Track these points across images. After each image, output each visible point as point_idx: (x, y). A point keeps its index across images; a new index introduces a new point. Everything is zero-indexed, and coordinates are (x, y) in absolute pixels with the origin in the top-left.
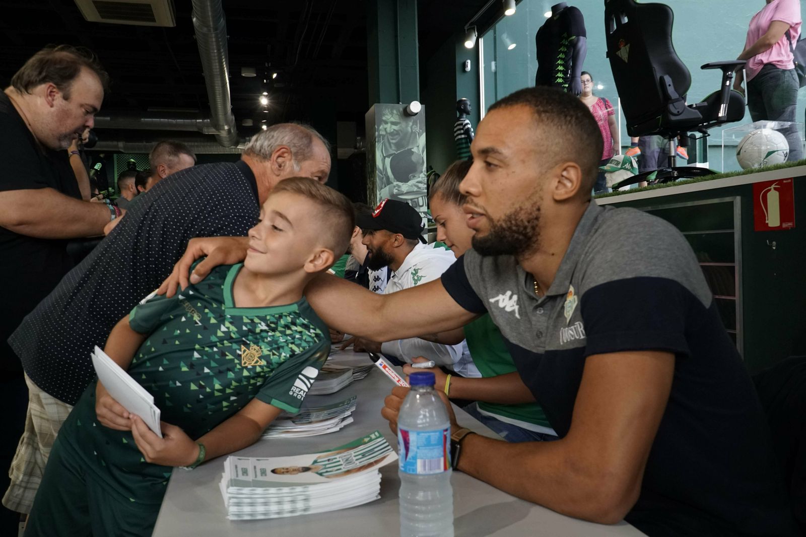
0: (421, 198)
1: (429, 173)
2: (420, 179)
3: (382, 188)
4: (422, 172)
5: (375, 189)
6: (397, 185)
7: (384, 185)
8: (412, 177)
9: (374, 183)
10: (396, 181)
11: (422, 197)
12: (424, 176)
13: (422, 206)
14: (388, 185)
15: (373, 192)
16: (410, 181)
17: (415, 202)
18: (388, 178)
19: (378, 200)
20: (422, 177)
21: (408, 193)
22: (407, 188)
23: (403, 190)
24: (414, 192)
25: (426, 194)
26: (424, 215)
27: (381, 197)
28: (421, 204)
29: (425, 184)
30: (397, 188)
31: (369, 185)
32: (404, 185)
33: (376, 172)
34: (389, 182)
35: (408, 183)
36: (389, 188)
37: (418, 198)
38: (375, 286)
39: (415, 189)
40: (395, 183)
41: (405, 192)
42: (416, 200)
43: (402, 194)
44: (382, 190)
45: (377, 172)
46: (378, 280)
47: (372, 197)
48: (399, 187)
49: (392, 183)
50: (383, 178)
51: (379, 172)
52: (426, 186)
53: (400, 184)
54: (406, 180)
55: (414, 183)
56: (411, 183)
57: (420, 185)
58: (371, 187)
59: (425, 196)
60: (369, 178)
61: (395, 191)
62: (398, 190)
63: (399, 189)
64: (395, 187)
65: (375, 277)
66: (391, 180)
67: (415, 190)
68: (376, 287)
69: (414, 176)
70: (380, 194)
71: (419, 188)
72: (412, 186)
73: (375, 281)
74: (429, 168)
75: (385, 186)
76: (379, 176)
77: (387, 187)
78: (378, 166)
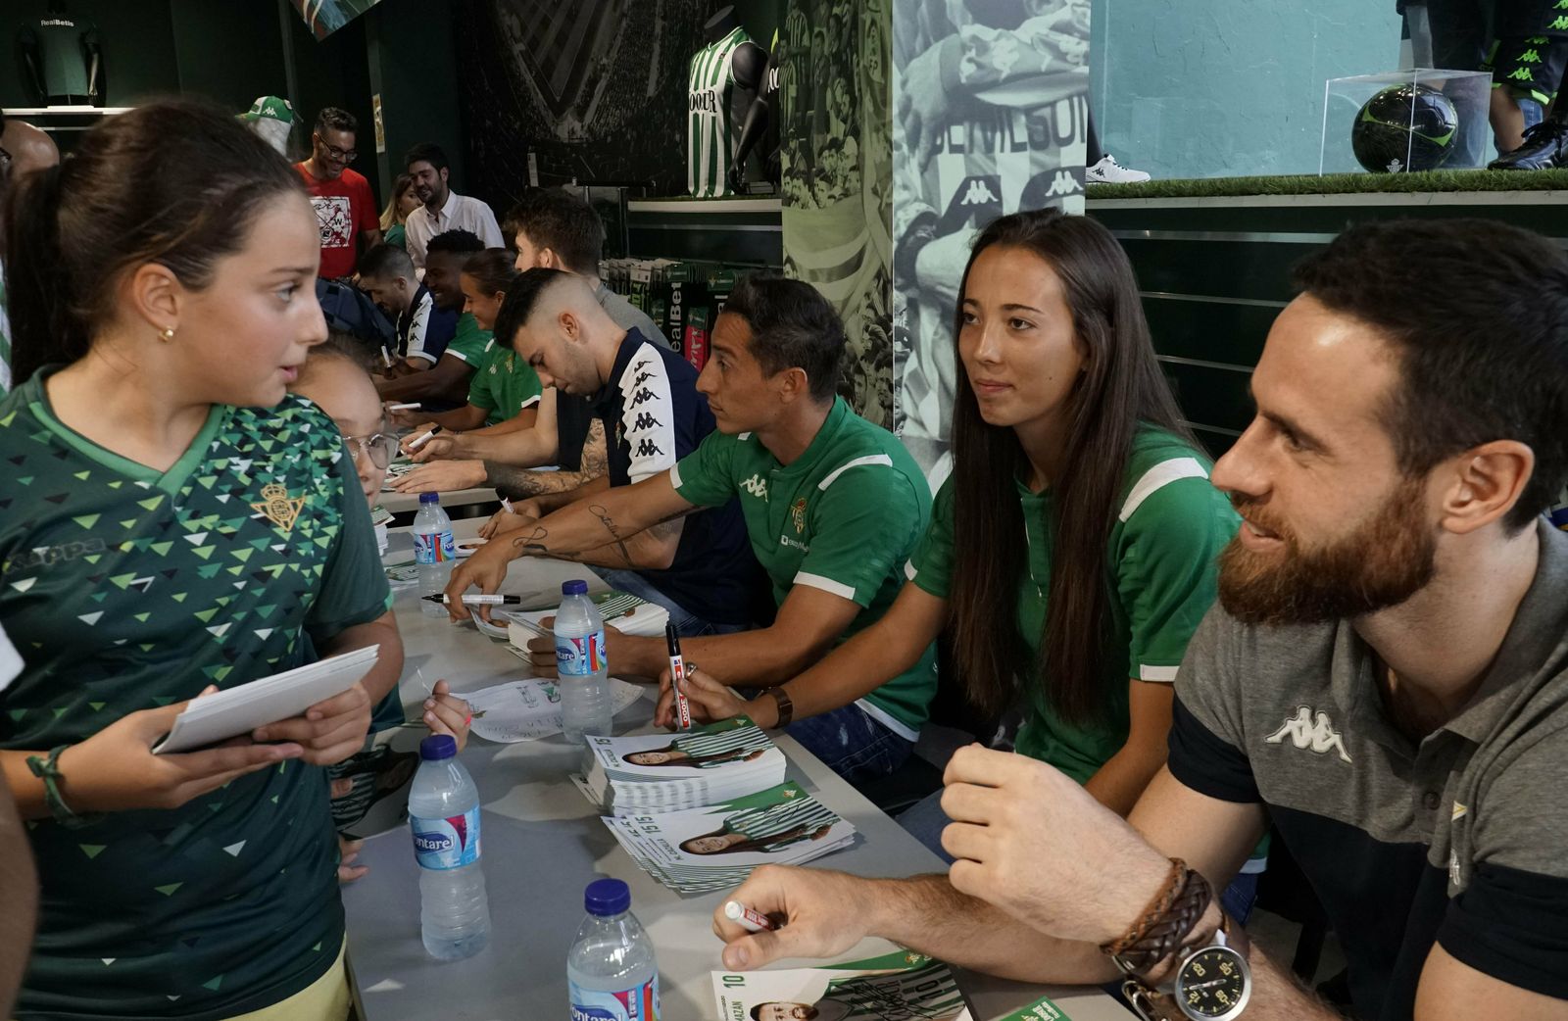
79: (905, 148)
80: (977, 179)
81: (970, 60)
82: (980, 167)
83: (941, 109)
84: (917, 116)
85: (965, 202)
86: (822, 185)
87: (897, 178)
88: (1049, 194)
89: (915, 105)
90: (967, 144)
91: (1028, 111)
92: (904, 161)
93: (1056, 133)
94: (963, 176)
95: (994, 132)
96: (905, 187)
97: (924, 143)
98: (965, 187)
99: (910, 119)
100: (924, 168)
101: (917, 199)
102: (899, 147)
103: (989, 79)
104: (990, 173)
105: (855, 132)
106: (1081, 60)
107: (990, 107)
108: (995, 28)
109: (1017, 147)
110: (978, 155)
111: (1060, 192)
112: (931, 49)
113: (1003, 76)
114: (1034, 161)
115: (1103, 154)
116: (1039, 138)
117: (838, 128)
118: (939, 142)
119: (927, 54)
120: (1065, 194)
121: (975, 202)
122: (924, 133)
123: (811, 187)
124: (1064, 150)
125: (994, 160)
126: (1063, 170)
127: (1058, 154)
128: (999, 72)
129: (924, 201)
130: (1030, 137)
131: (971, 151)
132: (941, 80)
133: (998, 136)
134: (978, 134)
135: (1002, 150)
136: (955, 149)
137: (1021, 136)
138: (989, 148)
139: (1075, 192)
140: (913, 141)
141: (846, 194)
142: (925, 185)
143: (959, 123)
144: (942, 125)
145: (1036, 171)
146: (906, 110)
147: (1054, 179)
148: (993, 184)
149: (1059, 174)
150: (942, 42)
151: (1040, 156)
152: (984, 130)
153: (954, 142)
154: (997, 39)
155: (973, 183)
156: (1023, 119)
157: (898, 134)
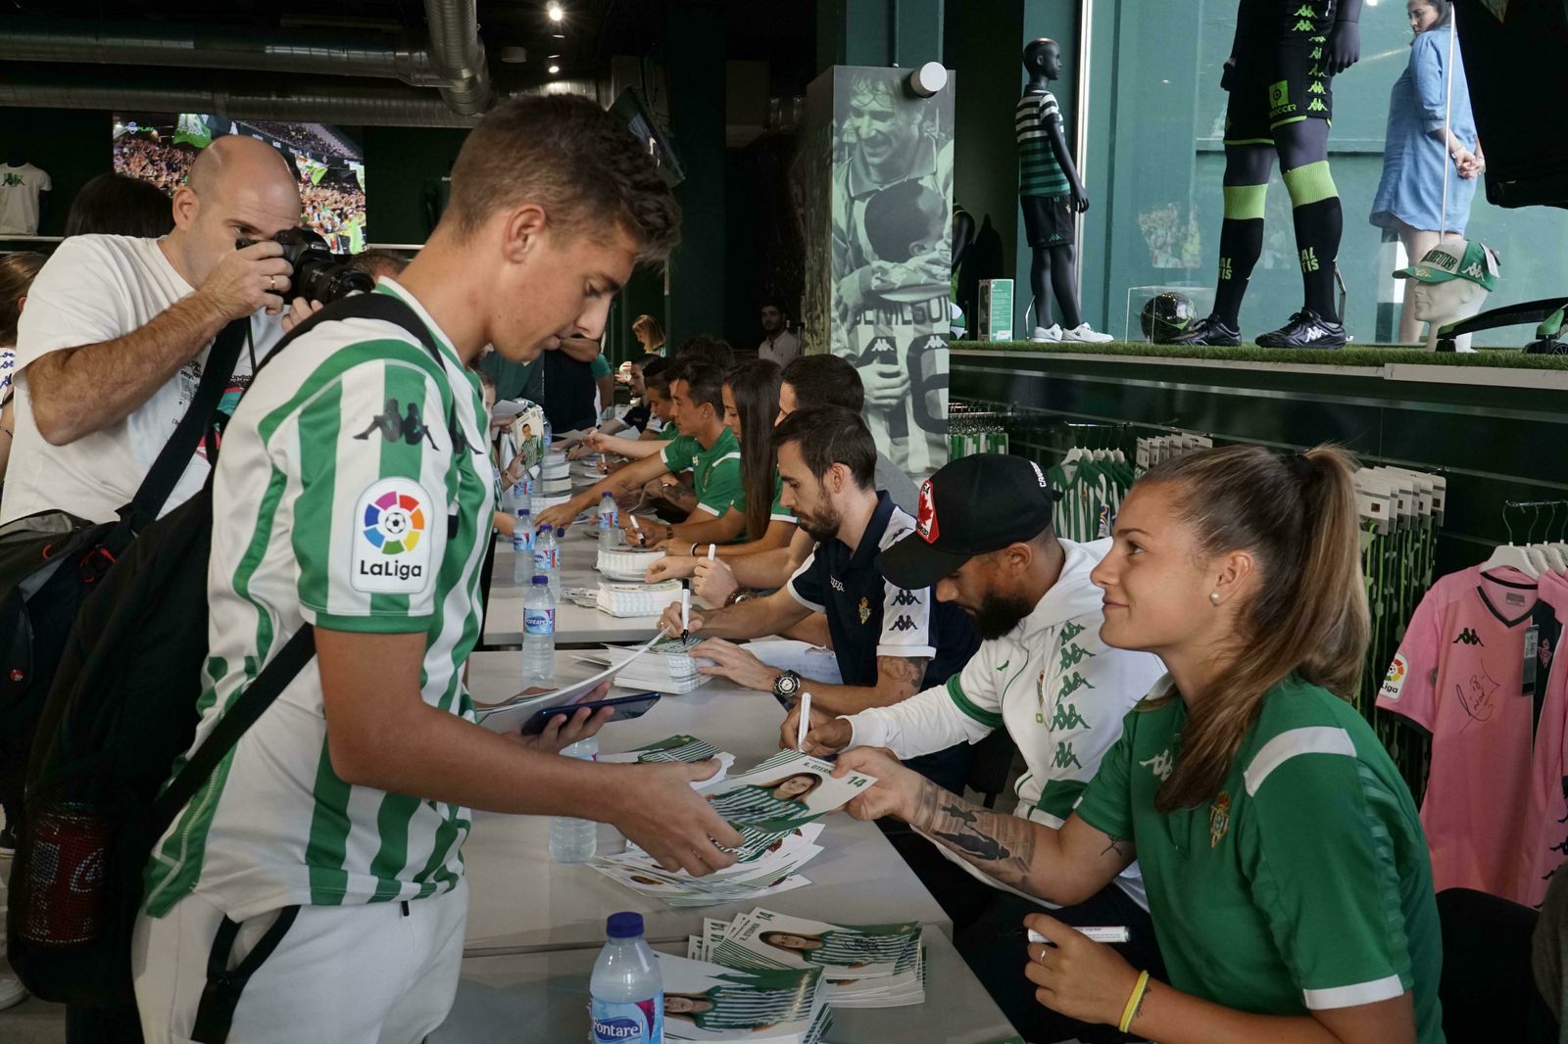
0: (937, 300)
2: (935, 255)
3: (843, 276)
4: (941, 237)
5: (826, 276)
6: (880, 267)
7: (848, 267)
8: (916, 249)
9: (823, 261)
10: (877, 257)
11: (939, 298)
12: (945, 247)
13: (938, 320)
14: (857, 268)
15: (821, 282)
16: (911, 261)
17: (922, 309)
18: (858, 250)
19: (833, 302)
20: (942, 250)
21: (904, 288)
22: (905, 276)
23: (893, 280)
24: (919, 285)
25: (948, 292)
26: (943, 342)
27: (841, 297)
28: (935, 314)
29: (947, 266)
30: (879, 275)
32: (897, 269)
33: (829, 235)
34: (860, 261)
35: (906, 264)
36: (860, 277)
37: (928, 301)
39: (924, 279)
40: (876, 263)
41: (899, 284)
42: (924, 305)
43: (891, 291)
44: (844, 280)
45: (833, 235)
47: (818, 293)
48: (885, 272)
49: (868, 263)
50: (846, 250)
51: (836, 234)
52: (949, 271)
53: (887, 265)
54: (902, 257)
55: (923, 264)
56: (912, 263)
57: (936, 269)
58: (816, 268)
59: (945, 296)
60: (813, 249)
61: (875, 283)
62: (883, 281)
63: (885, 278)
64: (874, 272)
66: (864, 255)
67: (922, 282)
69: (923, 248)
70: (838, 290)
71: (933, 276)
72: (915, 271)
75: (852, 271)
76: (838, 246)
77: (857, 274)
78: (836, 221)
79: (838, 321)
80: (881, 338)
81: (877, 278)
82: (883, 332)
83: (860, 302)
84: (846, 306)
85: (874, 350)
86: (815, 337)
87: (834, 336)
88: (926, 347)
89: (844, 300)
90: (875, 320)
91: (913, 304)
92: (837, 328)
93: (930, 315)
94: (873, 336)
95: (891, 314)
96: (838, 341)
97: (850, 319)
98: (874, 342)
99: (841, 307)
100: (849, 332)
101: (845, 347)
102: (835, 321)
103: (889, 288)
104: (889, 335)
105: (823, 312)
106: (946, 278)
107: (889, 301)
108: (892, 262)
109: (905, 323)
110: (881, 326)
111: (933, 346)
112: (854, 273)
113: (897, 286)
114: (916, 330)
115: (1081, 321)
116: (919, 318)
117: (819, 308)
118: (858, 318)
119: (851, 276)
120: (937, 348)
121: (880, 350)
122: (850, 314)
123: (812, 338)
124: (935, 325)
125: (891, 329)
126: (935, 335)
127: (932, 327)
128: (895, 284)
129: (849, 348)
130: (914, 318)
131: (878, 323)
132: (861, 288)
133: (894, 316)
134: (882, 315)
135: (897, 324)
136: (867, 322)
137: (908, 316)
138: (889, 323)
139: (943, 347)
140: (843, 317)
141: (821, 343)
142: (850, 340)
143: (871, 309)
144: (860, 310)
145: (917, 335)
146: (839, 302)
147: (929, 339)
148: (891, 341)
149: (932, 337)
150: (860, 269)
151: (919, 327)
152: (885, 313)
153: (868, 319)
154: (893, 268)
155: (879, 340)
156: (910, 308)
157: (834, 314)
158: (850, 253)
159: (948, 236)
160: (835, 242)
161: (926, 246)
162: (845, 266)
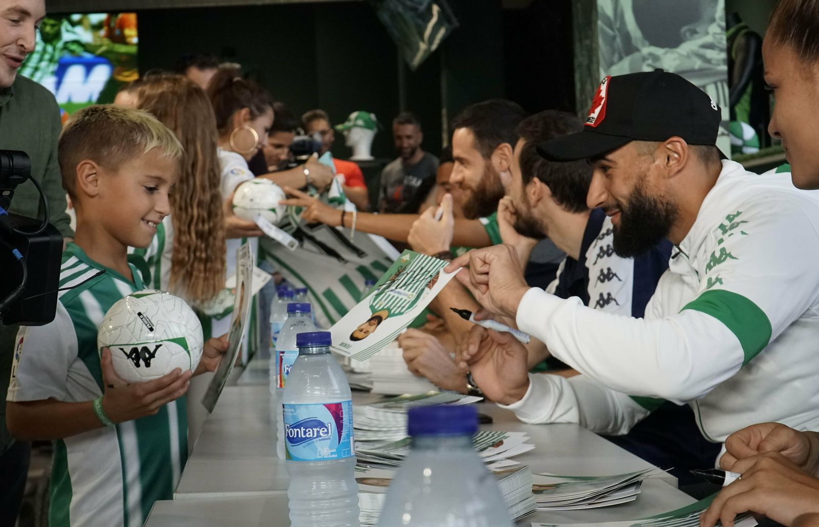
1: (732, 30)
2: (709, 39)
3: (611, 64)
4: (713, 20)
5: (594, 67)
6: (651, 54)
7: (617, 55)
8: (688, 34)
9: (592, 52)
10: (647, 43)
11: (715, 83)
12: (718, 30)
14: (627, 55)
15: (590, 75)
16: (683, 46)
18: (627, 37)
20: (715, 34)
22: (677, 62)
23: (666, 67)
24: (693, 71)
25: (725, 77)
29: (721, 50)
30: (650, 62)
31: (580, 59)
32: (669, 54)
34: (629, 48)
35: (680, 49)
36: (630, 61)
38: (601, 295)
39: (699, 64)
40: (646, 50)
44: (614, 68)
45: (600, 23)
46: (609, 279)
48: (656, 58)
49: (637, 50)
50: (614, 38)
51: (603, 22)
52: (723, 55)
53: (659, 51)
54: (672, 41)
55: (696, 48)
56: (686, 47)
57: (710, 54)
58: (585, 62)
59: (722, 81)
60: (581, 41)
63: (657, 65)
64: (644, 59)
65: (602, 271)
66: (634, 42)
67: (696, 68)
68: (606, 297)
69: (694, 32)
71: (707, 60)
72: (688, 56)
73: (602, 281)
74: (733, 17)
75: (621, 58)
76: (605, 34)
77: (627, 62)
78: (602, 8)
81: (648, 65)
106: (721, 63)
108: (663, 48)
112: (624, 60)
119: (621, 63)
150: (630, 56)
158: (618, 40)
159: (721, 19)
160: (602, 29)
161: (698, 30)
162: (613, 53)
